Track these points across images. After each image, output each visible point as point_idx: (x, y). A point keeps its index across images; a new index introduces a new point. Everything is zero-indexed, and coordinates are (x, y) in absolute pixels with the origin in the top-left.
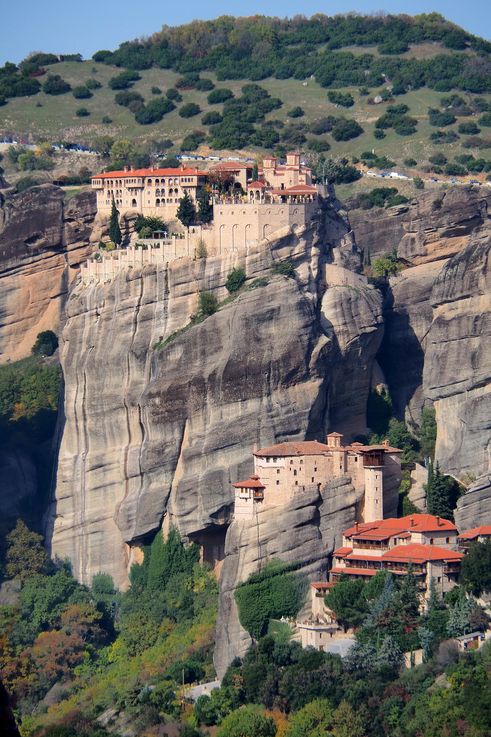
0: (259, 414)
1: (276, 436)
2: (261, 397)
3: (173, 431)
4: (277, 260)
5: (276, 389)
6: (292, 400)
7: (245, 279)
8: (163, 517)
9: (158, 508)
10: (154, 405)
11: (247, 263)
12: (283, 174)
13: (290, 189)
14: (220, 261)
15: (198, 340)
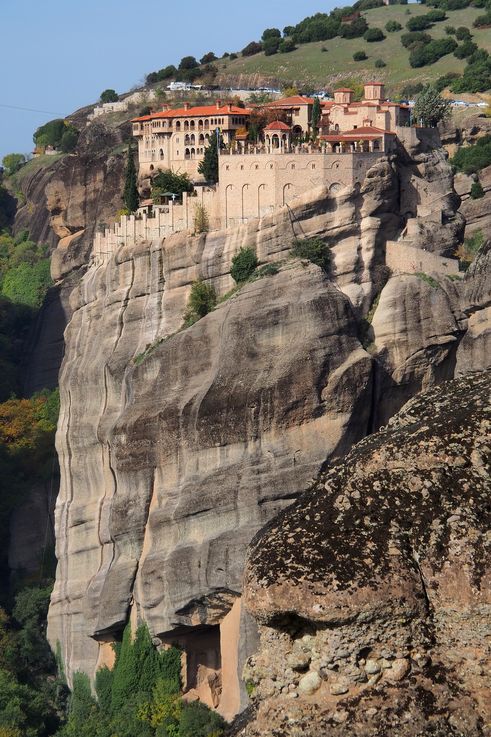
0: (240, 467)
1: (261, 502)
2: (245, 441)
3: (137, 485)
4: (302, 237)
5: (269, 429)
6: (295, 446)
7: (256, 264)
8: (130, 607)
9: (122, 595)
10: (119, 445)
11: (258, 240)
12: (356, 113)
13: (346, 133)
14: (224, 237)
15: (180, 353)
